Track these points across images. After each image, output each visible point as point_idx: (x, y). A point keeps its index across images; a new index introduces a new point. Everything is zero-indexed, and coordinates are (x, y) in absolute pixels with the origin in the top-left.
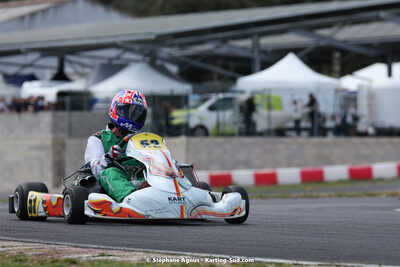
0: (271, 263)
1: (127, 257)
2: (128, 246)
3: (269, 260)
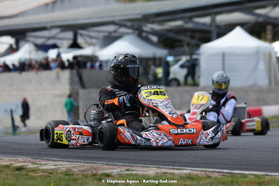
1: (146, 171)
2: (145, 163)
3: (246, 172)
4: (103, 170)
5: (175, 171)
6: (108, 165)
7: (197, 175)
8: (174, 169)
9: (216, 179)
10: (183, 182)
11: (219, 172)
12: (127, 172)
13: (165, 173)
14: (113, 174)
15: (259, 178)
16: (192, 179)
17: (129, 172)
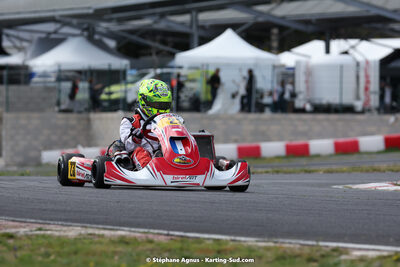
0: (208, 239)
1: (65, 231)
2: (66, 220)
3: (206, 236)
4: (6, 228)
5: (106, 233)
6: (13, 221)
7: (135, 239)
8: (105, 229)
9: (159, 244)
10: (112, 248)
11: (168, 235)
12: (38, 232)
13: (91, 234)
14: (19, 235)
15: (220, 244)
16: (127, 243)
17: (42, 232)
